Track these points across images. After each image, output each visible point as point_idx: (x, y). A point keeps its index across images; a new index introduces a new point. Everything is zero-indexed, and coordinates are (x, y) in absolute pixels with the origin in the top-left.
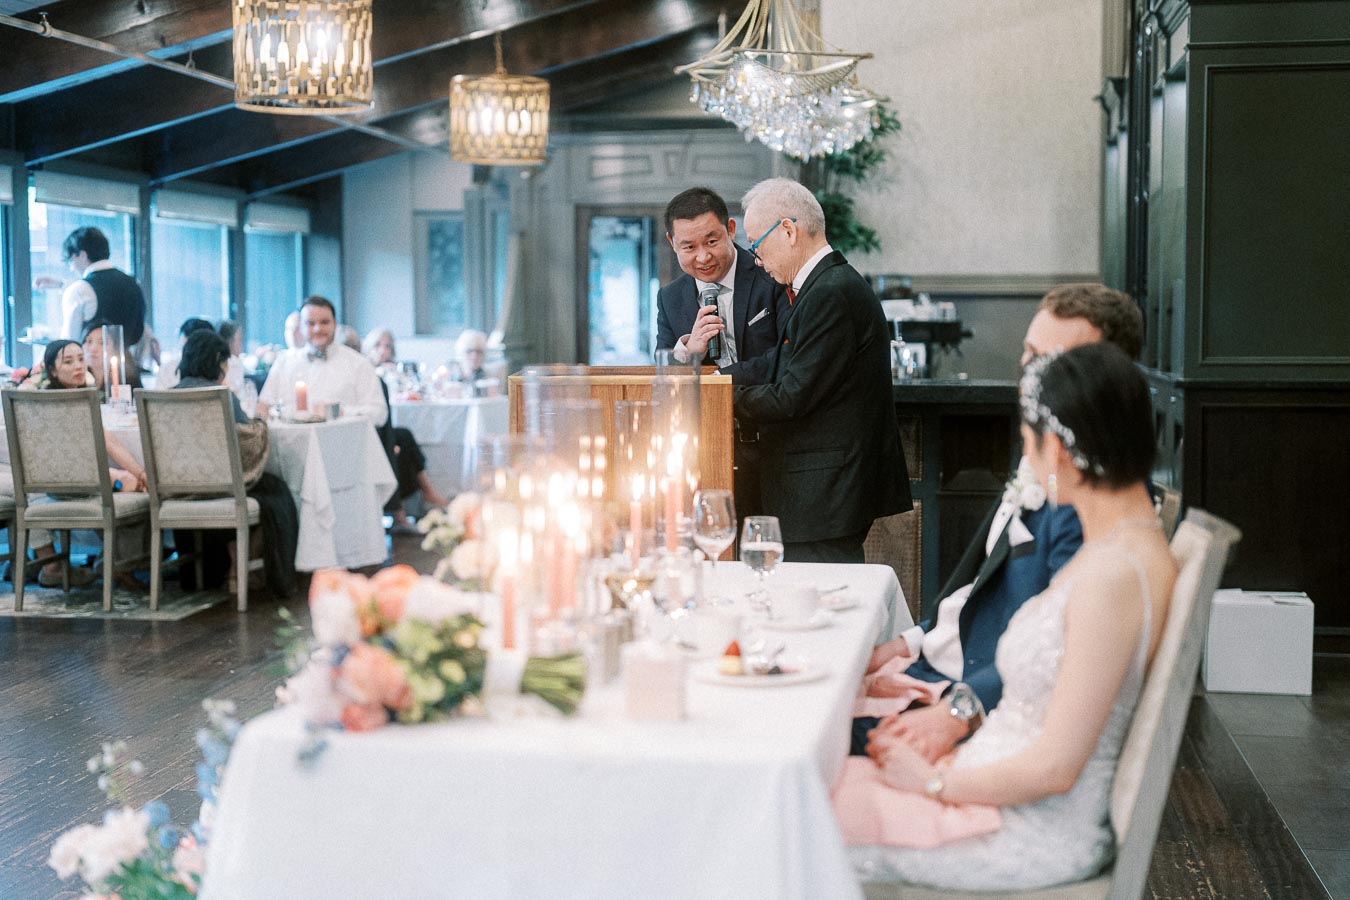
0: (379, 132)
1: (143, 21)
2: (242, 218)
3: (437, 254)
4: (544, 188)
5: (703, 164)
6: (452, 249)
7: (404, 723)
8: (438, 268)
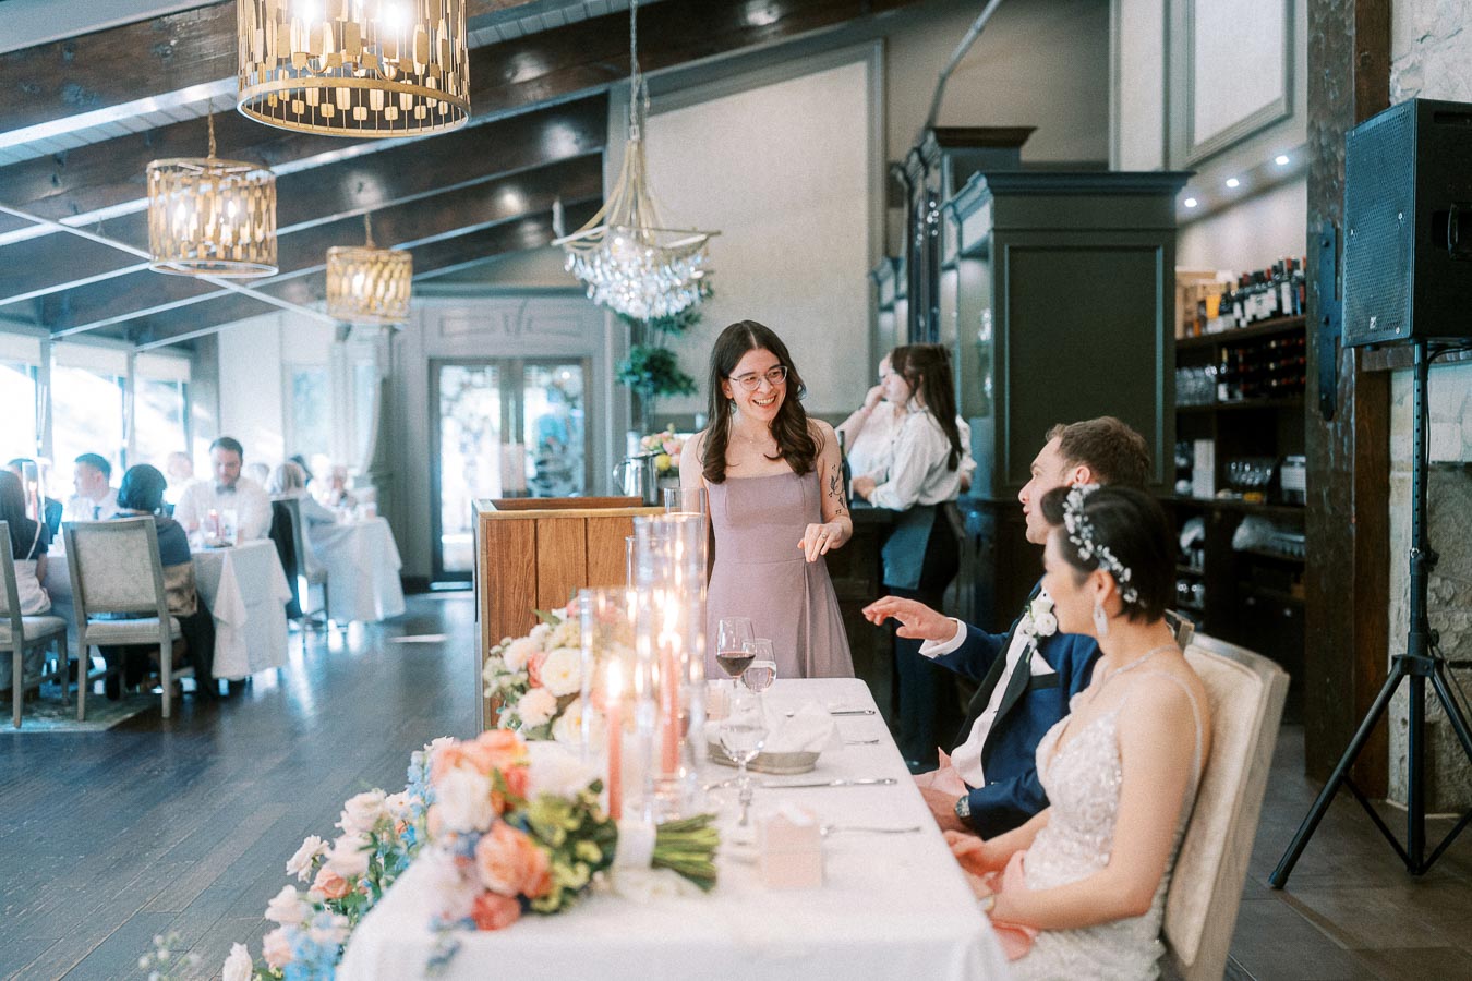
1: (55, 192)
2: (131, 365)
4: (401, 345)
7: (543, 913)
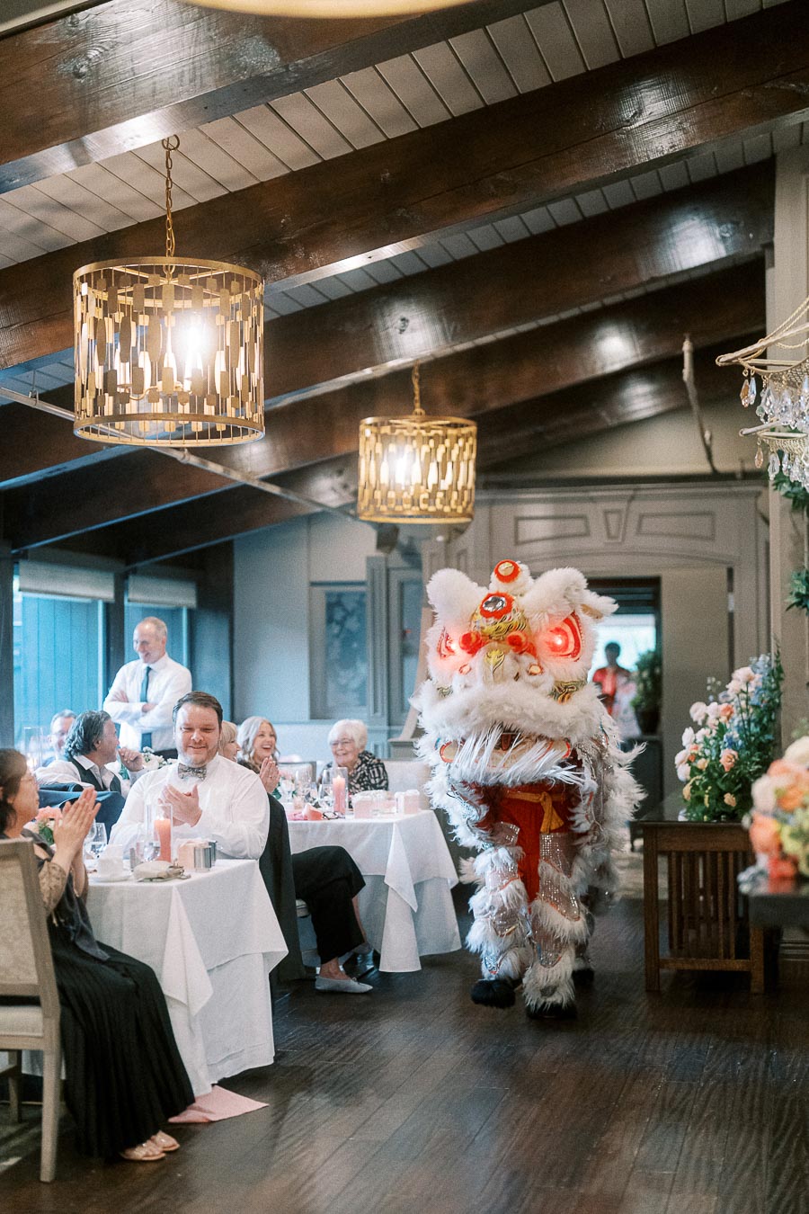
0: (274, 489)
2: (120, 591)
3: (336, 629)
4: (464, 552)
5: (648, 525)
6: (352, 624)
8: (337, 643)
